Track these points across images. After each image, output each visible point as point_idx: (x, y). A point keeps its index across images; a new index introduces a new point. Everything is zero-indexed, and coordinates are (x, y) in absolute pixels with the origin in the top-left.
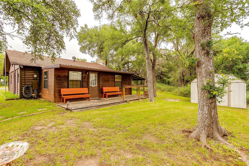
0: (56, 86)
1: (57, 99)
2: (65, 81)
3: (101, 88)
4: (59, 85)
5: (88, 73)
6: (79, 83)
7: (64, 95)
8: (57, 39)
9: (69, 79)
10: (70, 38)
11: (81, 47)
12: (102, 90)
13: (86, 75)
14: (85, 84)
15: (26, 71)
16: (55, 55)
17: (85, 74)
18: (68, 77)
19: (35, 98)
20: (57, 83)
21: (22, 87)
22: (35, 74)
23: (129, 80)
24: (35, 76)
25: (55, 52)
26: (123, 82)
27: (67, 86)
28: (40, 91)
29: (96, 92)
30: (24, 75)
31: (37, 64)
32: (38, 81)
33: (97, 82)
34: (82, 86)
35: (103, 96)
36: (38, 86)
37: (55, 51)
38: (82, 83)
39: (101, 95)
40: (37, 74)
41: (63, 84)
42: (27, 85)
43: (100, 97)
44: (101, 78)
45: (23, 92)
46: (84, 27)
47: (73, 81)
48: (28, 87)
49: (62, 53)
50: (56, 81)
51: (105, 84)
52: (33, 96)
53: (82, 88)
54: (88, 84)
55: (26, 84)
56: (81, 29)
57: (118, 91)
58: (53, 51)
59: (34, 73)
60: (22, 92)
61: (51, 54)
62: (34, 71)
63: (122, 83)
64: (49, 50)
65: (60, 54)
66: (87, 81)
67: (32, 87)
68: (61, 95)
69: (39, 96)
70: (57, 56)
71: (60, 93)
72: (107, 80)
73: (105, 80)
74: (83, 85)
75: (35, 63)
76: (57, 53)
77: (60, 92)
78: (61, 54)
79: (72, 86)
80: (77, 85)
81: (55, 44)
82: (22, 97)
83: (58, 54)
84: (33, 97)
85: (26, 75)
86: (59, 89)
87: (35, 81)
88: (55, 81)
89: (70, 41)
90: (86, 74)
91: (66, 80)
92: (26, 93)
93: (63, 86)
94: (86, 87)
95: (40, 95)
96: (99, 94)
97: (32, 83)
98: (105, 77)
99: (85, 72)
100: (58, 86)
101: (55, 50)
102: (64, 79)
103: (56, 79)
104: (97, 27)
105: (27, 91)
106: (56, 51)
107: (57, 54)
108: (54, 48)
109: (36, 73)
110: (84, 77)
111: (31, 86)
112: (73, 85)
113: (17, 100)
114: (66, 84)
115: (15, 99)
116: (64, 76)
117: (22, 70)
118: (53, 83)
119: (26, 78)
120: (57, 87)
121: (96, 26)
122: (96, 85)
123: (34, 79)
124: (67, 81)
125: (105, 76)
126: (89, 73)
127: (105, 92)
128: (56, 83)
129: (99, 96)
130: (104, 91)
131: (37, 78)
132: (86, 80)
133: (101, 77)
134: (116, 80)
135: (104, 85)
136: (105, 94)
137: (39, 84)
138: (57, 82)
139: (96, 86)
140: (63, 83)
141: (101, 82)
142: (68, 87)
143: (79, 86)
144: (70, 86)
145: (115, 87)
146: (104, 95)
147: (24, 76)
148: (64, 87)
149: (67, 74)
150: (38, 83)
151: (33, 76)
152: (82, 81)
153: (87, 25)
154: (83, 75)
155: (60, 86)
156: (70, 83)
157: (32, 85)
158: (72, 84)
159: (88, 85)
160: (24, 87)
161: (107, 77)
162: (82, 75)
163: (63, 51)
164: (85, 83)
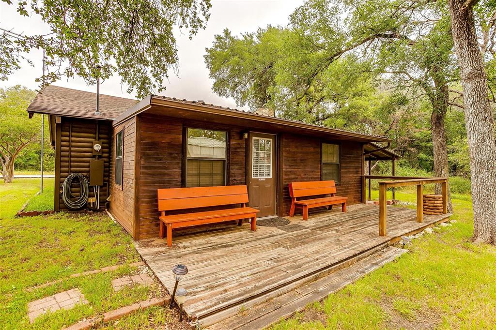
0: (142, 179)
1: (146, 225)
2: (175, 162)
3: (284, 184)
4: (152, 175)
5: (246, 136)
6: (218, 168)
7: (168, 213)
8: (153, 34)
9: (188, 156)
10: (190, 28)
11: (215, 81)
12: (288, 192)
13: (240, 142)
14: (236, 171)
15: (73, 134)
16: (150, 83)
17: (237, 138)
18: (183, 147)
19: (95, 211)
20: (146, 168)
21: (62, 179)
22: (97, 141)
23: (357, 158)
24: (97, 147)
25: (150, 75)
26: (343, 165)
27: (180, 179)
28: (109, 190)
29: (271, 199)
30: (67, 144)
31: (102, 114)
32: (105, 162)
33: (271, 165)
34: (228, 181)
35: (292, 211)
36: (105, 176)
37: (148, 71)
38: (228, 169)
39: (283, 207)
40: (103, 143)
41: (166, 172)
42: (75, 172)
43: (280, 214)
44: (284, 154)
45: (63, 191)
46: (223, 35)
47: (199, 160)
48: (76, 179)
49: (167, 77)
50: (142, 162)
51: (295, 173)
52: (90, 203)
53: (228, 184)
54: (247, 173)
55: (72, 169)
56: (216, 41)
57: (332, 195)
58: (142, 71)
59: (95, 138)
60: (61, 192)
61: (137, 83)
62: (95, 134)
63: (339, 167)
64: (132, 70)
65: (161, 82)
66: (244, 162)
67: (88, 177)
68: (159, 214)
69: (106, 203)
70: (155, 86)
71: (157, 206)
72: (302, 160)
73: (295, 160)
74: (232, 176)
75: (98, 111)
76: (155, 76)
77: (154, 199)
78: (164, 78)
79: (195, 178)
80: (211, 175)
81: (148, 51)
82: (60, 207)
83: (158, 81)
84: (92, 206)
85: (73, 144)
86: (151, 188)
87: (97, 160)
88: (137, 163)
89: (191, 38)
90: (241, 137)
91: (175, 158)
92: (73, 194)
93: (166, 178)
94: (241, 184)
95: (107, 201)
96: (279, 205)
97: (89, 167)
98: (295, 150)
99: (237, 133)
100: (150, 179)
101: (149, 69)
102: (171, 154)
103: (144, 154)
104: (251, 36)
105: (74, 189)
106: (151, 71)
107: (153, 80)
108: (146, 63)
109: (99, 139)
110: (236, 148)
111: (86, 176)
112: (199, 175)
113: (45, 214)
114: (176, 173)
115: (41, 212)
116: (171, 145)
117: (62, 131)
118: (133, 168)
119: (73, 154)
120: (147, 184)
121: (249, 34)
122: (269, 175)
123: (94, 157)
124: (178, 164)
125: (296, 147)
126: (249, 136)
127: (298, 199)
128: (142, 171)
129: (278, 209)
130: (296, 194)
131: (103, 153)
132: (241, 158)
133: (284, 149)
134: (324, 160)
135: (293, 176)
136: (297, 205)
137: (107, 170)
138: (147, 165)
139: (271, 177)
140: (166, 169)
141: (285, 165)
142: (183, 184)
143: (219, 178)
144: (188, 179)
145: (321, 180)
146: (293, 208)
147: (68, 148)
148: (169, 182)
149: (181, 137)
150: (105, 167)
151: (92, 147)
152: (229, 163)
153: (229, 31)
154: (232, 142)
155: (156, 179)
156: (190, 169)
157: (88, 172)
158: (194, 172)
159: (246, 176)
160: (67, 179)
161: (300, 150)
162: (229, 141)
163: (170, 69)
164: (237, 167)
